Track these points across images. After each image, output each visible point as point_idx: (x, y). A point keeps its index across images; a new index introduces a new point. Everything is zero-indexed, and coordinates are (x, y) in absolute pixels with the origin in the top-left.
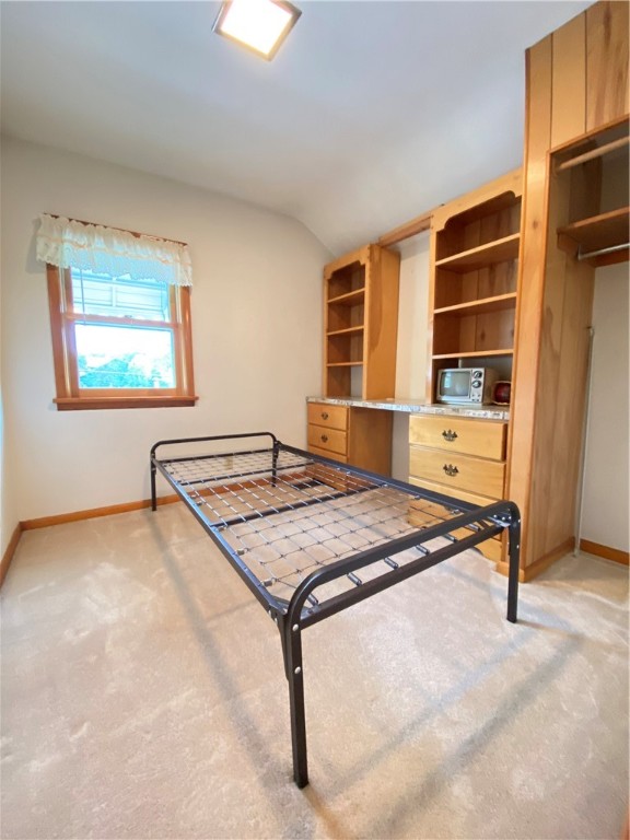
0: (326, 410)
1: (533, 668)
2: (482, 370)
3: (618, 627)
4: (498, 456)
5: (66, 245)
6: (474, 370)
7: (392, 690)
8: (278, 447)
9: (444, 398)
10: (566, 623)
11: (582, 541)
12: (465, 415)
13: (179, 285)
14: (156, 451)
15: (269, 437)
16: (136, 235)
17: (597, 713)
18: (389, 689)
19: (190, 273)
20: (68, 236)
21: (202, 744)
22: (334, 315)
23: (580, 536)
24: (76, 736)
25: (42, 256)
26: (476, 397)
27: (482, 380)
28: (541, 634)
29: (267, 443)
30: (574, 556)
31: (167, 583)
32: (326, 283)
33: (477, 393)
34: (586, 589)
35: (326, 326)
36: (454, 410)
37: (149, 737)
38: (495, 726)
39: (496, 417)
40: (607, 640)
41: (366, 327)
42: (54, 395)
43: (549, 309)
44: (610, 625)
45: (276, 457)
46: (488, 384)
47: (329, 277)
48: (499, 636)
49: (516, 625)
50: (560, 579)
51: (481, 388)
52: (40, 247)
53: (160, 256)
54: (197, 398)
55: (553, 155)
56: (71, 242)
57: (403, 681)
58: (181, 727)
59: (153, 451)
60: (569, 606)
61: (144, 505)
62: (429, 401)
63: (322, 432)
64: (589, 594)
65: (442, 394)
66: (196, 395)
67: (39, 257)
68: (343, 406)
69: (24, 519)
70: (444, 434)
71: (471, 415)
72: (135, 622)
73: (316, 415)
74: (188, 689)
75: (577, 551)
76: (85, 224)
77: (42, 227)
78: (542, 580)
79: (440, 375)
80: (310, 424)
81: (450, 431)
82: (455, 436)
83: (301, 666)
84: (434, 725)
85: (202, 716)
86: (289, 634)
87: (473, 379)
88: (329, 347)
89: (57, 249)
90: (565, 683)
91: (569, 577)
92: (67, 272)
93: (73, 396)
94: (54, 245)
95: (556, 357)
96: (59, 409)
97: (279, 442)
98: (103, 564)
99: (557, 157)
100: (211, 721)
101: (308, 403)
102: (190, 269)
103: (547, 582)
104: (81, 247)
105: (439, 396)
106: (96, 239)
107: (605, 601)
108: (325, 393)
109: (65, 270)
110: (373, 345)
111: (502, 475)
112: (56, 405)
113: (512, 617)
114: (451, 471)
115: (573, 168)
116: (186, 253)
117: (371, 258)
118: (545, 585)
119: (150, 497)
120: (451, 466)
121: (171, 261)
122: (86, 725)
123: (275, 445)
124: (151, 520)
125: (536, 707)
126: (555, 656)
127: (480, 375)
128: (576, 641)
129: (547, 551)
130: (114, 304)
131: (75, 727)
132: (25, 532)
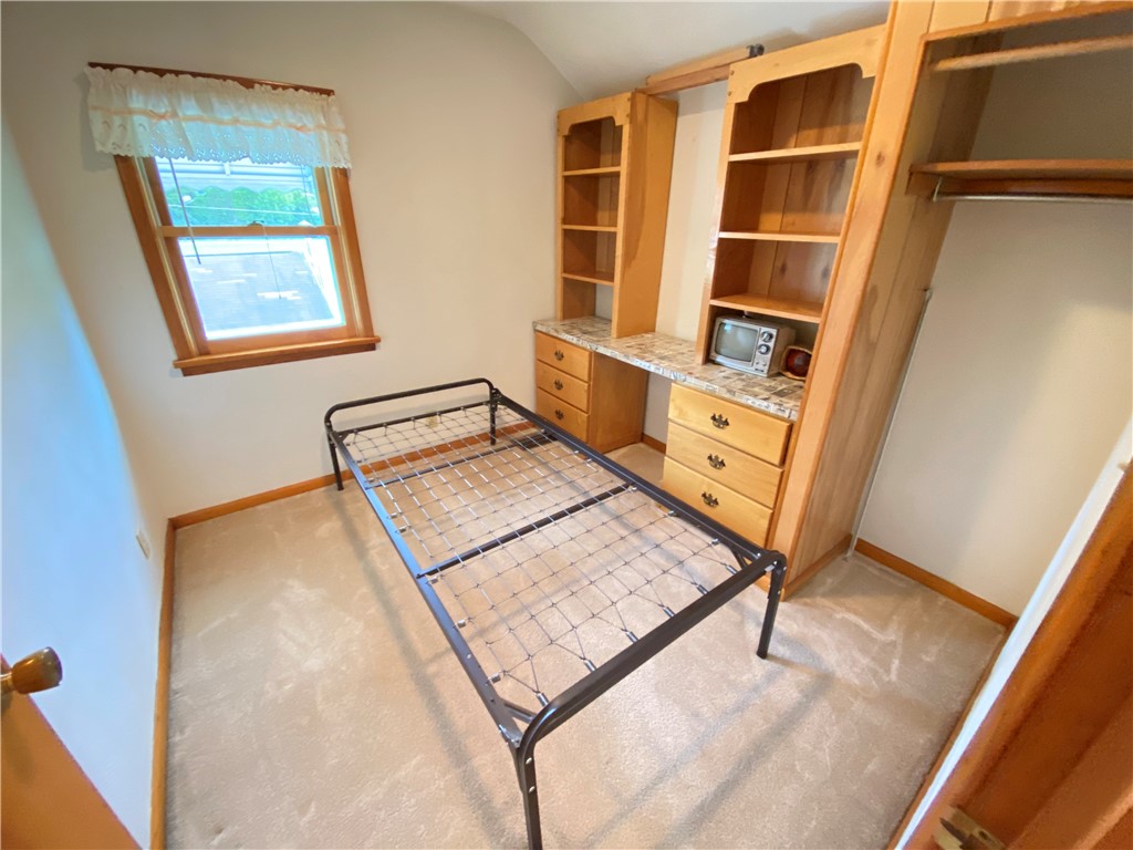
0: (561, 347)
1: (774, 718)
2: (774, 332)
3: (872, 664)
4: (776, 460)
5: (138, 119)
6: (764, 329)
7: (628, 750)
8: (496, 399)
9: (719, 359)
10: (819, 658)
11: (859, 540)
12: (743, 401)
13: (329, 166)
14: (331, 419)
15: (485, 385)
16: (248, 83)
17: (829, 774)
18: (624, 748)
19: (345, 147)
20: (137, 102)
21: (437, 821)
22: (573, 192)
23: (859, 535)
24: (305, 819)
25: (103, 144)
26: (760, 367)
27: (771, 344)
28: (788, 673)
29: (482, 391)
30: (845, 559)
31: (374, 609)
32: (561, 141)
33: (763, 361)
34: (849, 610)
35: (560, 214)
36: (729, 391)
37: (382, 814)
38: (725, 790)
39: (780, 414)
40: (857, 682)
41: (620, 230)
42: (173, 356)
43: (874, 289)
44: (865, 661)
45: (493, 410)
46: (779, 349)
47: (566, 132)
48: (745, 678)
49: (765, 661)
50: (824, 595)
51: (769, 355)
52: (97, 128)
53: (293, 121)
54: (379, 340)
55: (928, 44)
56: (144, 113)
57: (640, 738)
58: (413, 801)
59: (327, 419)
60: (824, 635)
61: (326, 481)
62: (700, 358)
63: (555, 375)
64: (852, 617)
65: (718, 352)
66: (377, 332)
67: (99, 148)
68: (584, 349)
69: (174, 516)
70: (714, 418)
71: (750, 402)
72: (344, 668)
73: (548, 354)
74: (415, 757)
75: (849, 554)
76: (161, 72)
77: (92, 90)
78: (802, 597)
79: (718, 324)
80: (539, 361)
81: (720, 416)
82: (726, 423)
83: (535, 784)
84: (667, 790)
85: (433, 788)
86: (523, 768)
87: (761, 342)
88: (565, 247)
89: (123, 126)
90: (803, 738)
91: (835, 593)
92: (150, 164)
93: (201, 354)
94: (117, 121)
95: (871, 347)
96: (185, 375)
97: (497, 391)
98: (290, 582)
99: (936, 49)
100: (443, 793)
101: (536, 331)
102: (343, 138)
103: (808, 600)
104: (162, 117)
105: (713, 354)
106: (184, 102)
107: (866, 626)
108: (559, 314)
109: (145, 160)
110: (629, 257)
111: (777, 482)
112: (179, 371)
113: (762, 652)
114: (718, 463)
115: (953, 73)
116: (334, 109)
117: (632, 117)
118: (806, 604)
119: (332, 472)
120: (717, 457)
121: (311, 126)
122: (313, 804)
123: (492, 395)
124: (339, 507)
125: (770, 766)
126: (800, 703)
127: (771, 336)
128: (823, 682)
129: (816, 559)
130: (228, 172)
131: (303, 810)
132: (179, 530)
